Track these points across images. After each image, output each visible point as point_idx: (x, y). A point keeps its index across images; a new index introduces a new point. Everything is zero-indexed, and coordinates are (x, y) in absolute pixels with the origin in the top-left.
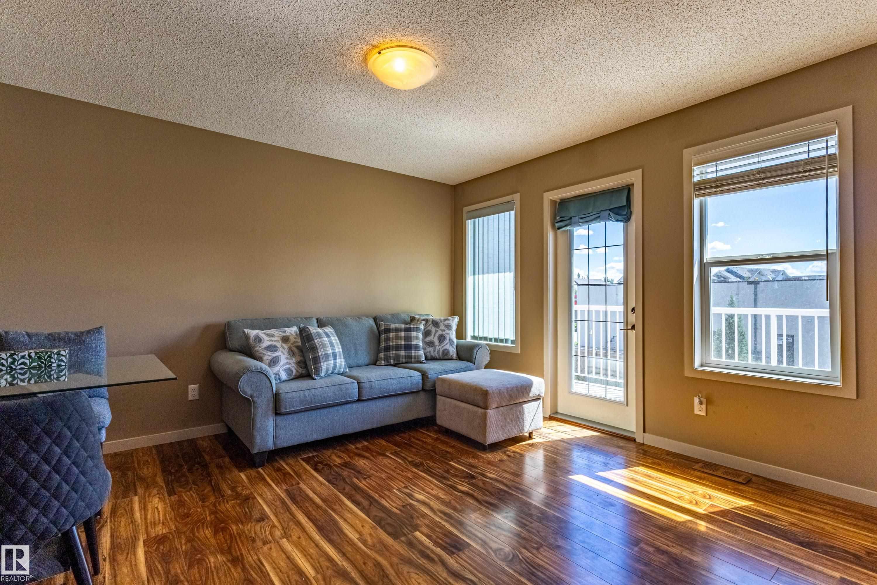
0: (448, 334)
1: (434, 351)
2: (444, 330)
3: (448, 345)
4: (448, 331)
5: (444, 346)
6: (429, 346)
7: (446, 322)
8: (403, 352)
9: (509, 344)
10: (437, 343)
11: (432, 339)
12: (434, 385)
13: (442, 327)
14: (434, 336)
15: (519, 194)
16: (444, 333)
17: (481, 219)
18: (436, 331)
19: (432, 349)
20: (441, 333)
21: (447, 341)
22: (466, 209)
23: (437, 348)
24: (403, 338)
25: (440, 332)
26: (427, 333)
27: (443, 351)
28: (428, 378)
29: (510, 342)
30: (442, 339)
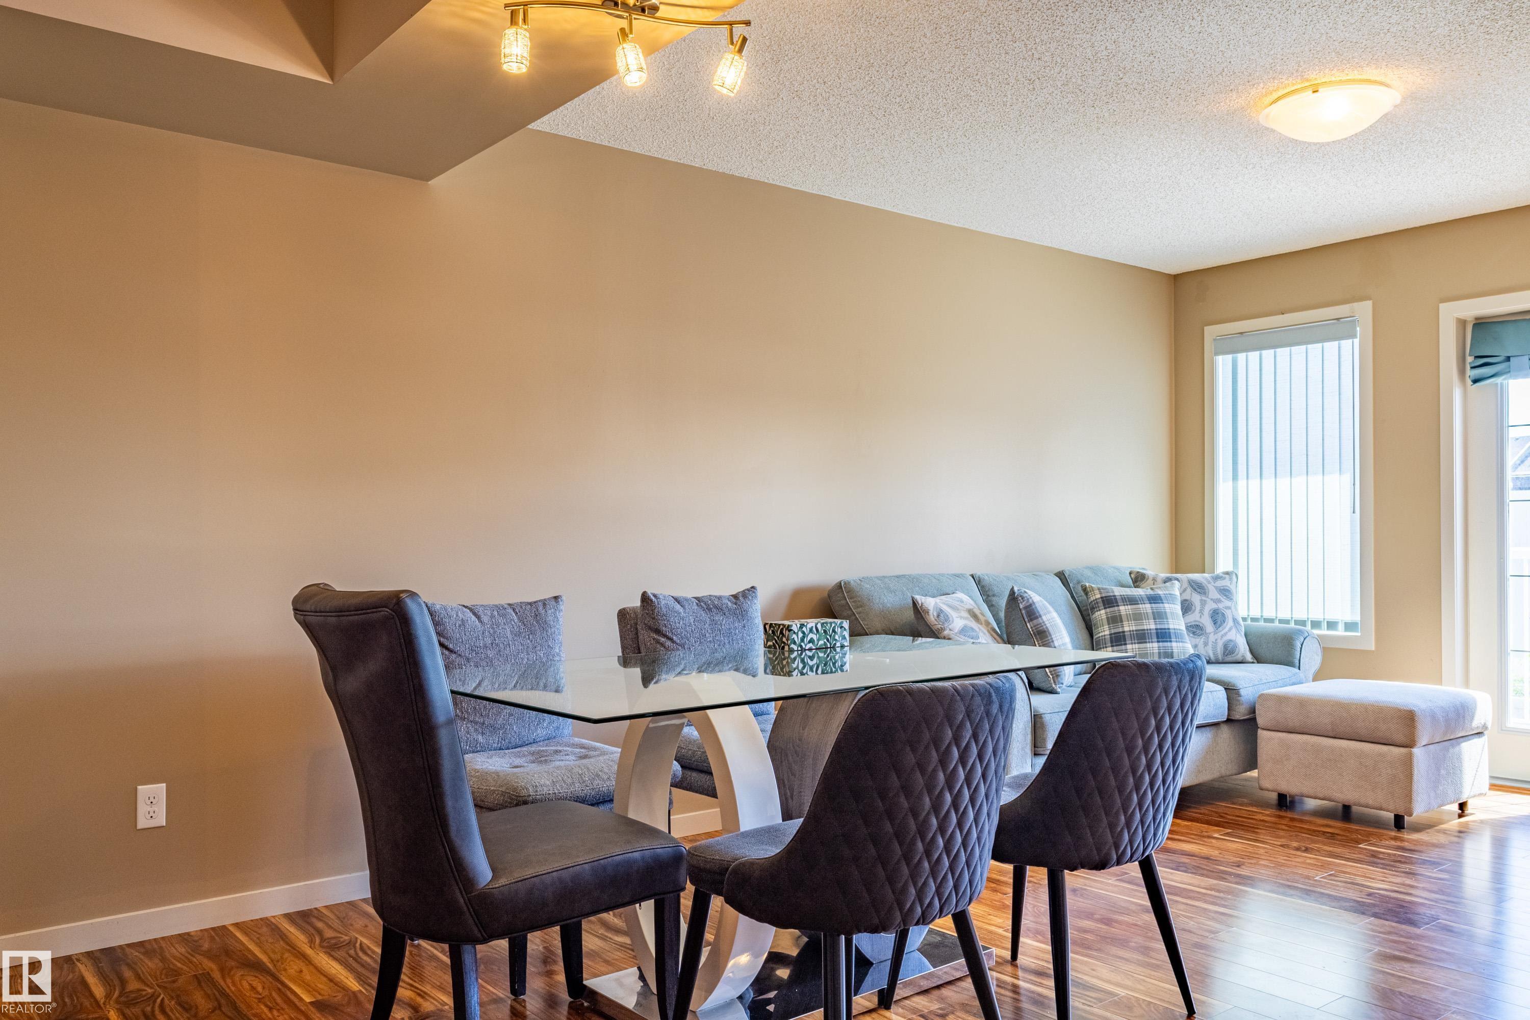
0: (1229, 608)
1: (1206, 644)
2: (1219, 601)
3: (1234, 631)
4: (1227, 603)
5: (1226, 634)
6: (1194, 633)
7: (1219, 583)
8: (1156, 645)
9: (1340, 632)
10: (1209, 627)
11: (1198, 619)
12: (1253, 711)
13: (1214, 594)
14: (1201, 612)
15: (1369, 304)
16: (1221, 606)
17: (1254, 356)
18: (1203, 603)
19: (1200, 641)
20: (1214, 606)
21: (1230, 623)
22: (1211, 332)
23: (1212, 638)
24: (1151, 616)
25: (1210, 606)
26: (1186, 607)
27: (1225, 646)
28: (1240, 695)
29: (1341, 627)
30: (1217, 618)
